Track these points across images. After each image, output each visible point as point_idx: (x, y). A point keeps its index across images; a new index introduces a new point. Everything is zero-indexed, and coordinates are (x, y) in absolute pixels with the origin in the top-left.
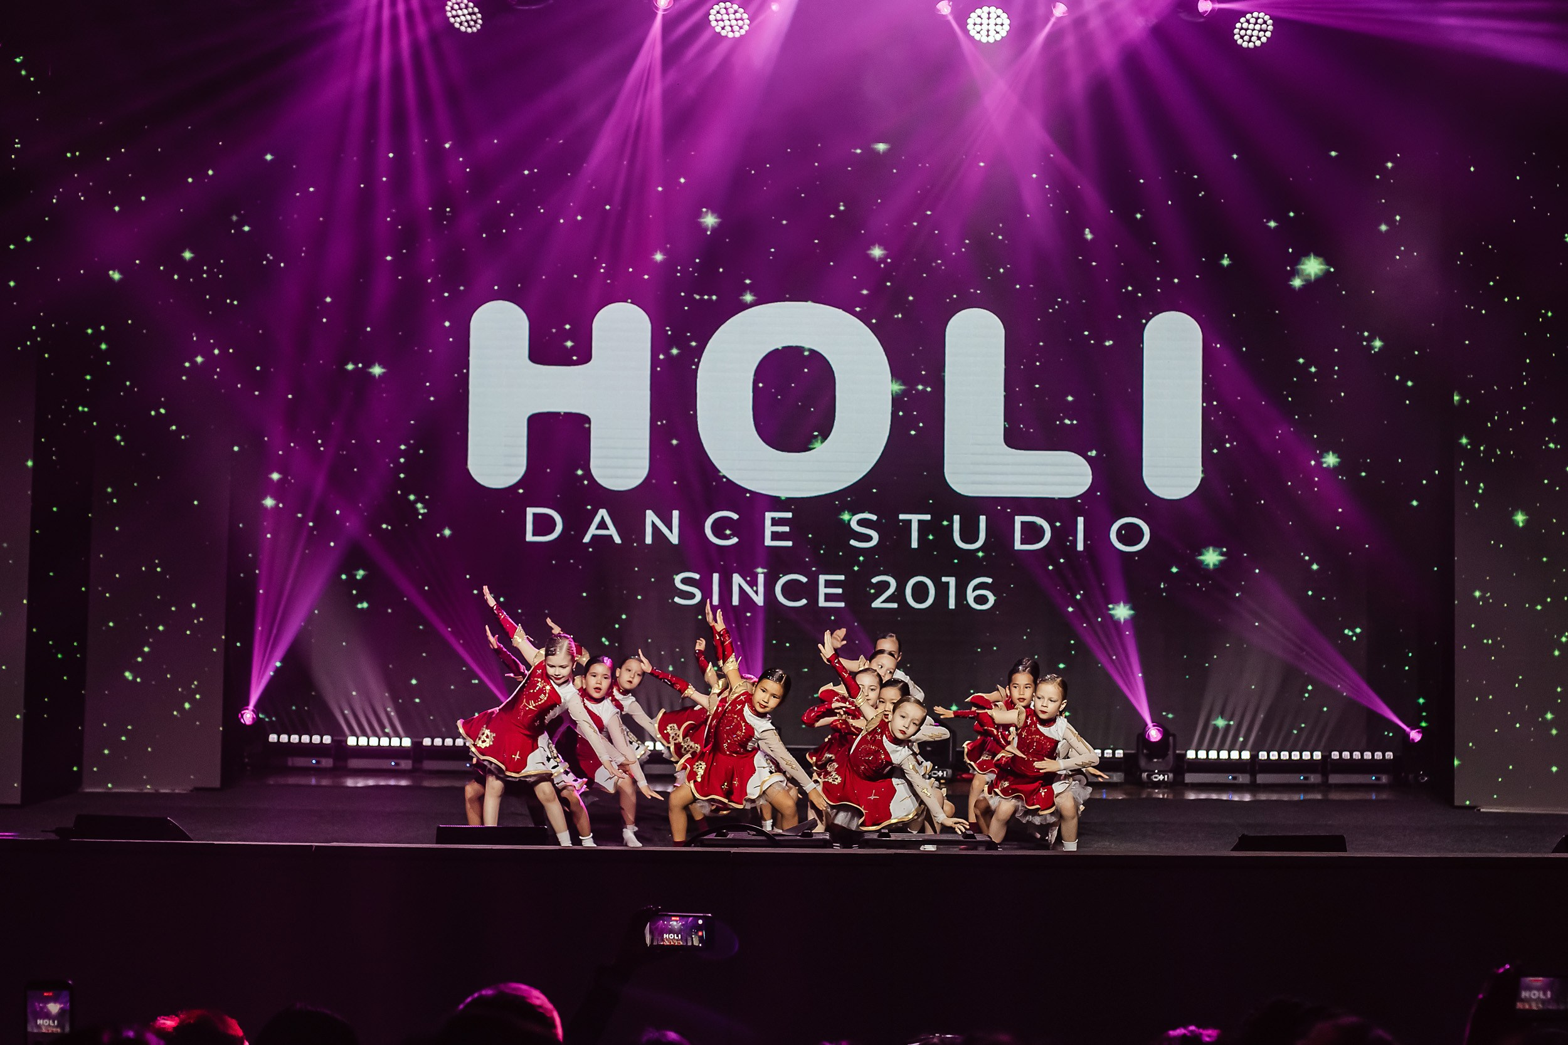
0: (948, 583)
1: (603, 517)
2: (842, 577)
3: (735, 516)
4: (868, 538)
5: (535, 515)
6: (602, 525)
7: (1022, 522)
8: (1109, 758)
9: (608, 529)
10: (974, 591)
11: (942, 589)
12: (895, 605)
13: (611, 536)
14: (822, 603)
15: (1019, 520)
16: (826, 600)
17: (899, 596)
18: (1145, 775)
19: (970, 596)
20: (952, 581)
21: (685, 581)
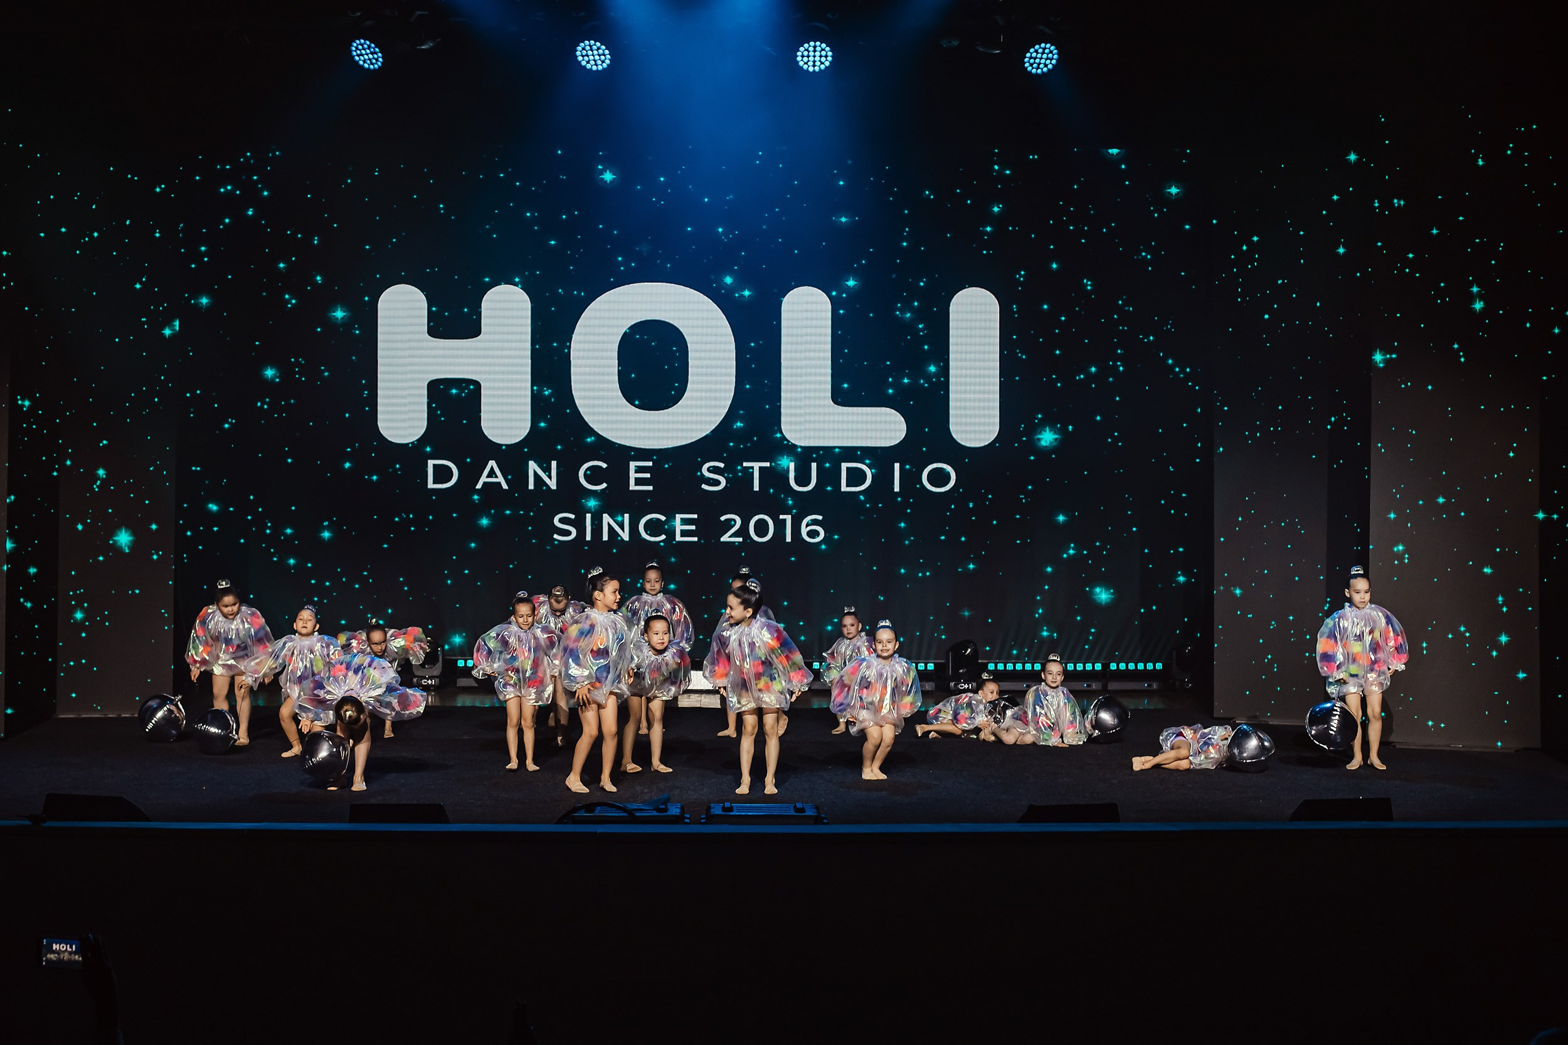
0: (785, 520)
1: (492, 467)
2: (696, 516)
3: (604, 465)
4: (718, 483)
5: (434, 466)
6: (492, 474)
7: (847, 468)
8: (922, 670)
9: (496, 477)
10: (807, 525)
11: (780, 525)
12: (741, 539)
13: (499, 483)
14: (678, 538)
15: (844, 466)
16: (681, 536)
17: (743, 532)
18: (952, 684)
19: (804, 531)
20: (788, 518)
21: (562, 521)
